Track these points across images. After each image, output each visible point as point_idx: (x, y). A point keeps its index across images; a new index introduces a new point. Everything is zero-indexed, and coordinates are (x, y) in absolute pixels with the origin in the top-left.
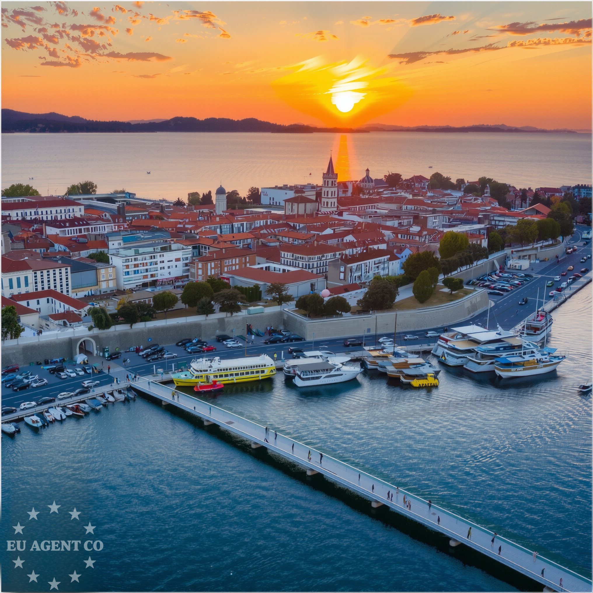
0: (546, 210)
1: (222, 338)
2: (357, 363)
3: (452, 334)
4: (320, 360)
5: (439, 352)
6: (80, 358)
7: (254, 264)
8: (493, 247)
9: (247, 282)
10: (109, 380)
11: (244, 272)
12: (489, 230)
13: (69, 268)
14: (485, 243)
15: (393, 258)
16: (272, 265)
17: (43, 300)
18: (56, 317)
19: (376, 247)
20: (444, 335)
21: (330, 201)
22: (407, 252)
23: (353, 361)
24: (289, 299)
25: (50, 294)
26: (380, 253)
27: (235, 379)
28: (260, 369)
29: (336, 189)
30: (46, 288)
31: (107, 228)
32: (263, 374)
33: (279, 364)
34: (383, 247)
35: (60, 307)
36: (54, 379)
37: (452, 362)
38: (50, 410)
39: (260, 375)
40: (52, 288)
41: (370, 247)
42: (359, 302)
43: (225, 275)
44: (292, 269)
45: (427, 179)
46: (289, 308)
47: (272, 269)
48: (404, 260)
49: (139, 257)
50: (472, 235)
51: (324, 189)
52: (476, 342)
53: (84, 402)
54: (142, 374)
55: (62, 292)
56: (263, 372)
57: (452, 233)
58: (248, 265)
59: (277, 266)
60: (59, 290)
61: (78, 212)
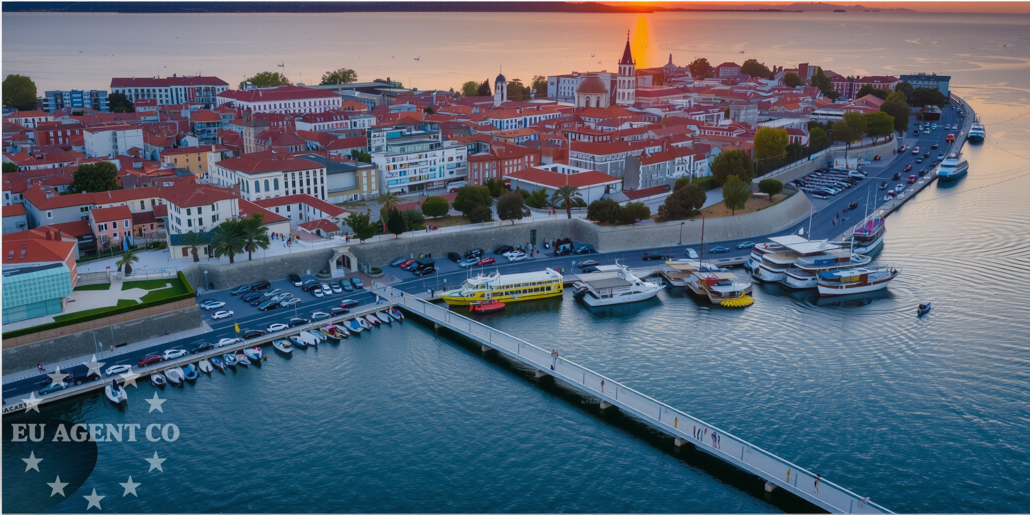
0: (878, 102)
1: (501, 250)
2: (656, 279)
3: (768, 244)
4: (615, 275)
5: (755, 265)
6: (337, 273)
7: (541, 164)
8: (816, 146)
9: (532, 185)
10: (371, 298)
11: (527, 173)
12: (811, 125)
13: (325, 170)
14: (805, 140)
15: (699, 157)
16: (560, 166)
17: (294, 207)
18: (308, 225)
19: (680, 144)
20: (759, 246)
21: (626, 91)
22: (716, 151)
23: (654, 275)
24: (580, 204)
25: (302, 199)
26: (684, 152)
27: (517, 297)
28: (545, 286)
29: (634, 78)
30: (298, 192)
31: (366, 122)
32: (549, 292)
33: (569, 279)
34: (688, 143)
35: (316, 215)
36: (307, 298)
37: (768, 276)
38: (302, 333)
39: (546, 292)
40: (305, 192)
41: (674, 145)
42: (660, 209)
43: (505, 177)
44: (582, 170)
45: (739, 66)
46: (580, 216)
47: (560, 171)
48: (712, 159)
49: (404, 156)
50: (791, 131)
51: (618, 78)
52: (796, 254)
53: (341, 324)
54: (412, 292)
55: (316, 196)
56: (549, 288)
57: (768, 129)
58: (532, 165)
59: (566, 167)
60: (312, 194)
61: (336, 103)
